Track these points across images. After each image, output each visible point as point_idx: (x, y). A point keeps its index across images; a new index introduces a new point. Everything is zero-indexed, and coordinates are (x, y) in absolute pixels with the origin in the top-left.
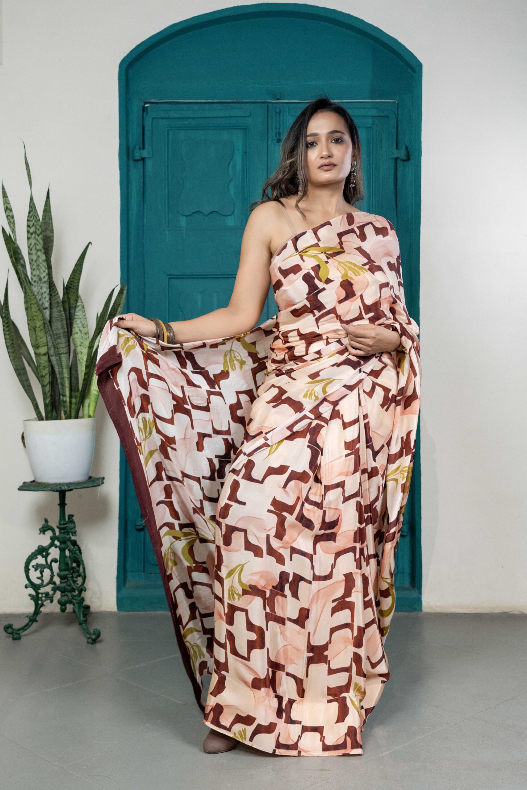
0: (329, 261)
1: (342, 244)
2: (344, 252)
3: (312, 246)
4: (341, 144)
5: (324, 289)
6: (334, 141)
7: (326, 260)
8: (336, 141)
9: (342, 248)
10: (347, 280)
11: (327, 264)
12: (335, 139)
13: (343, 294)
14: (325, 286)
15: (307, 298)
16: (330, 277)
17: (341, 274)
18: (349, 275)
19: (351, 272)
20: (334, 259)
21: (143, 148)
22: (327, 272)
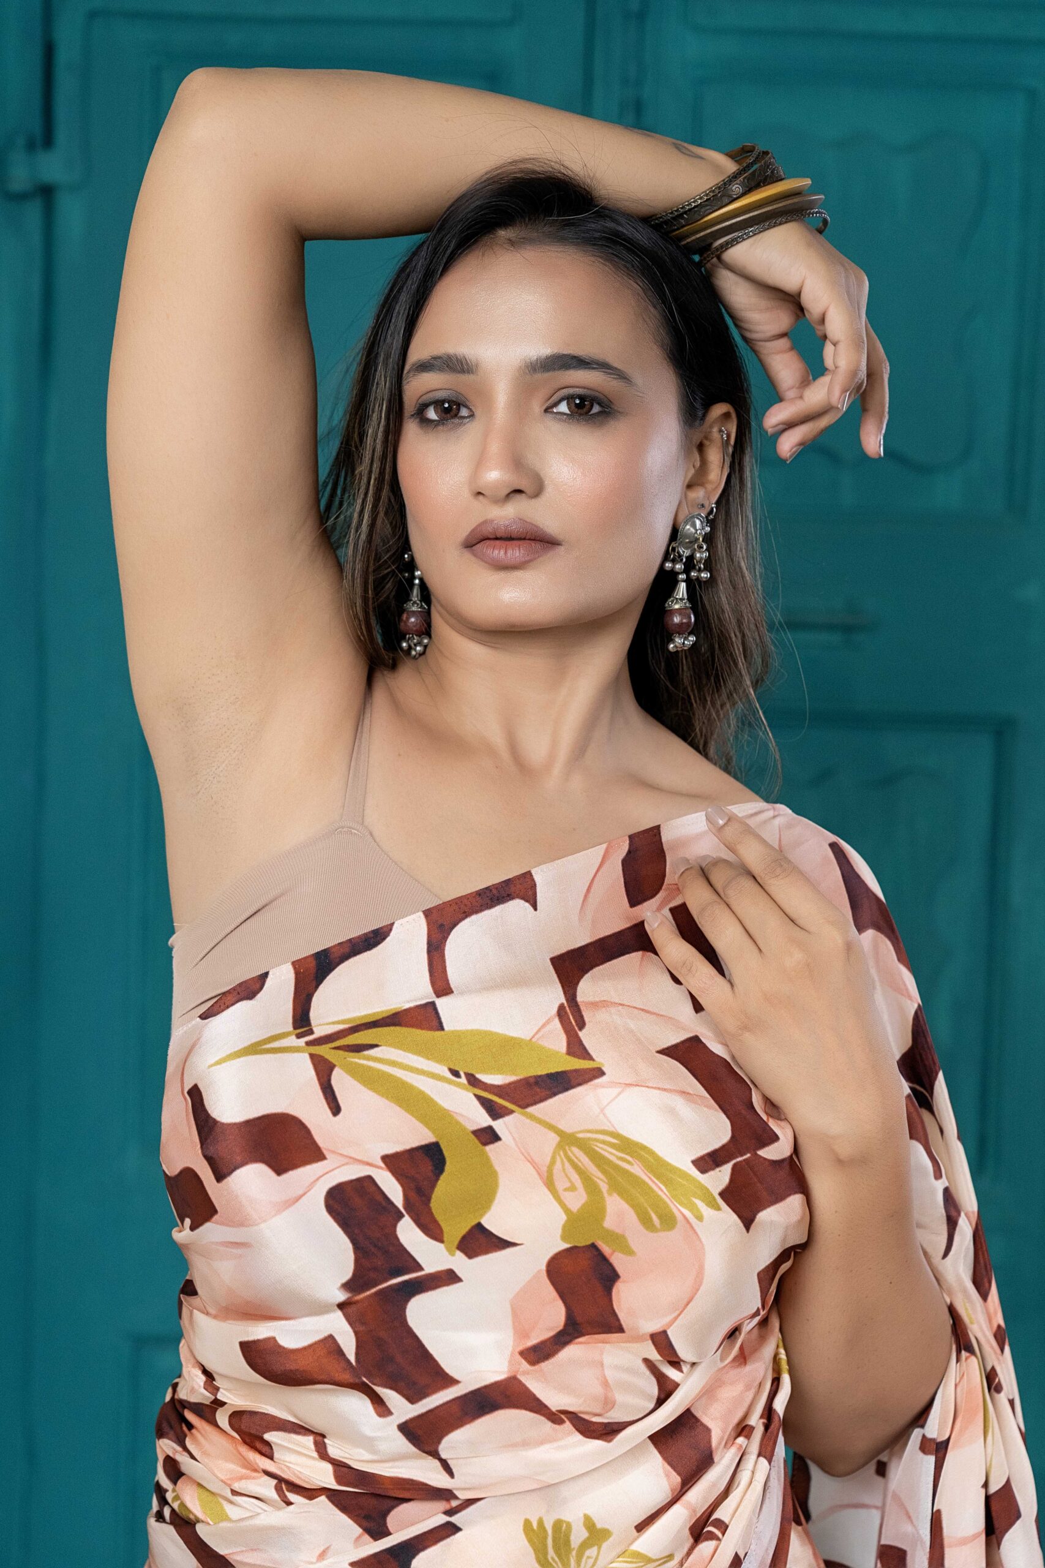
0: (499, 1125)
1: (582, 1024)
2: (599, 1073)
3: (395, 1019)
4: (601, 424)
5: (449, 1277)
6: (563, 408)
7: (483, 1119)
8: (579, 406)
9: (577, 1048)
10: (593, 1246)
11: (489, 1148)
12: (569, 398)
13: (555, 1315)
14: (458, 1262)
15: (341, 1306)
16: (493, 1222)
17: (567, 1210)
18: (609, 1223)
19: (625, 1206)
20: (532, 1117)
21: (48, 140)
22: (486, 1195)
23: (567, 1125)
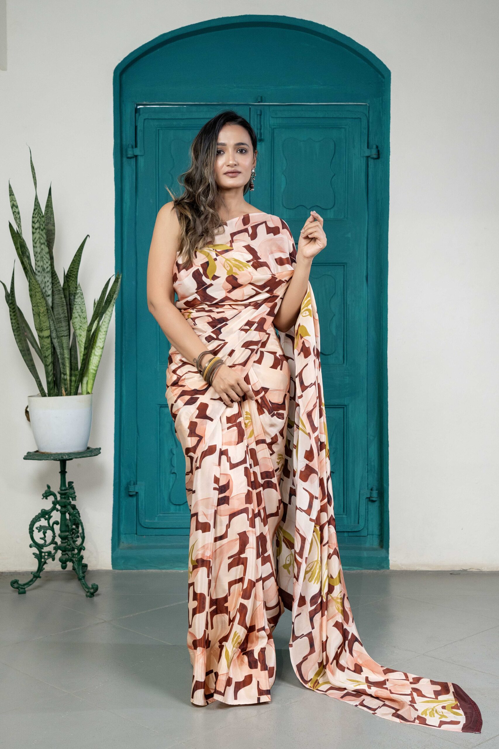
0: (218, 258)
1: (233, 243)
2: (233, 249)
5: (211, 285)
6: (239, 151)
7: (216, 257)
8: (241, 151)
9: (231, 246)
10: (232, 275)
11: (215, 262)
13: (230, 287)
14: (212, 282)
15: (196, 293)
16: (216, 274)
17: (227, 270)
18: (234, 271)
19: (236, 268)
20: (222, 256)
21: (136, 147)
22: (215, 269)
23: (227, 258)
